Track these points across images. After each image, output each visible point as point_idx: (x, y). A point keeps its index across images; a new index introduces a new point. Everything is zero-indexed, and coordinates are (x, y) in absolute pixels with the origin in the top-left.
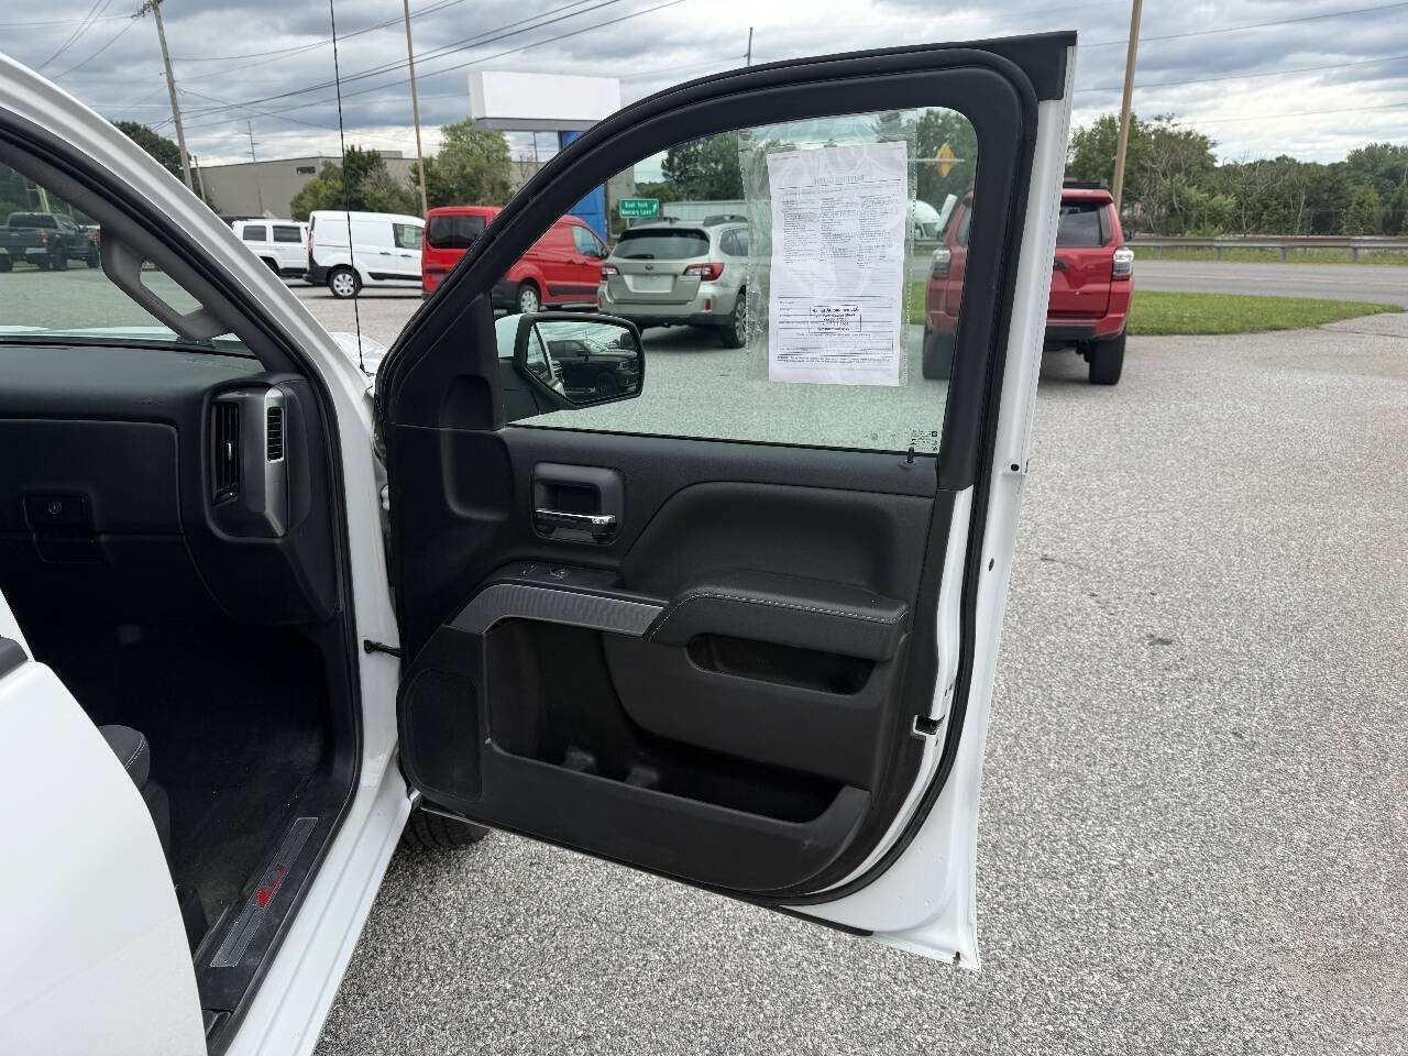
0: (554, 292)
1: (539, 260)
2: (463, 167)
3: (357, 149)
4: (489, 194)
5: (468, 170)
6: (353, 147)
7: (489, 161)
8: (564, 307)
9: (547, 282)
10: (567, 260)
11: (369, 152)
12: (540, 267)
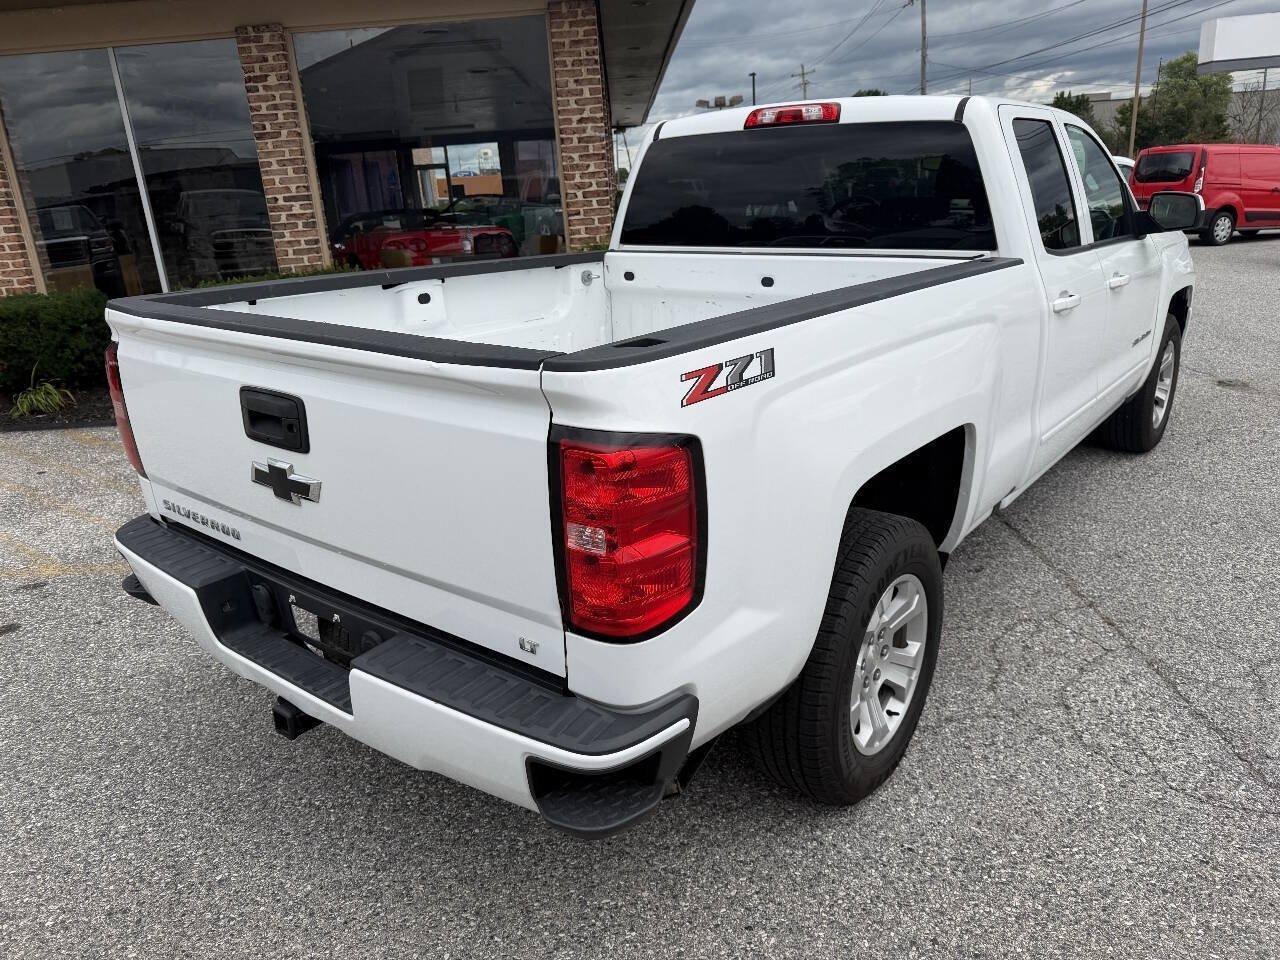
0: (1249, 217)
1: (1241, 189)
2: (1175, 104)
3: (1066, 95)
4: (1199, 129)
5: (1180, 105)
6: (1062, 94)
7: (1205, 95)
8: (1261, 232)
9: (1246, 209)
10: (1273, 188)
11: (1078, 97)
12: (1240, 196)
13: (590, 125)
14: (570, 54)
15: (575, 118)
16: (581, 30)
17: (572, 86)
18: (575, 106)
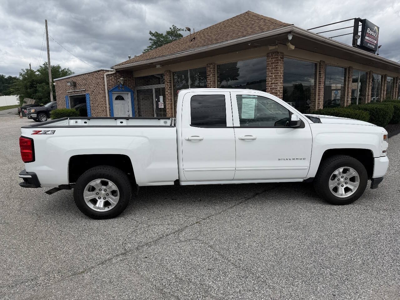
13: (273, 85)
14: (270, 66)
15: (270, 83)
16: (274, 60)
17: (270, 75)
18: (270, 80)
